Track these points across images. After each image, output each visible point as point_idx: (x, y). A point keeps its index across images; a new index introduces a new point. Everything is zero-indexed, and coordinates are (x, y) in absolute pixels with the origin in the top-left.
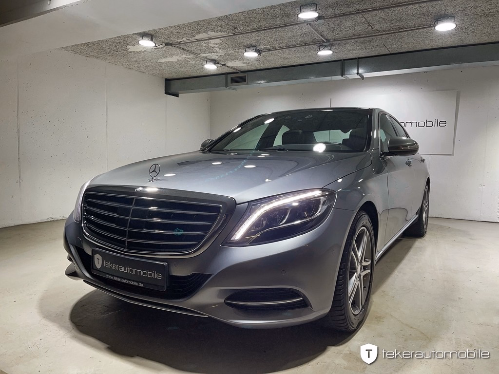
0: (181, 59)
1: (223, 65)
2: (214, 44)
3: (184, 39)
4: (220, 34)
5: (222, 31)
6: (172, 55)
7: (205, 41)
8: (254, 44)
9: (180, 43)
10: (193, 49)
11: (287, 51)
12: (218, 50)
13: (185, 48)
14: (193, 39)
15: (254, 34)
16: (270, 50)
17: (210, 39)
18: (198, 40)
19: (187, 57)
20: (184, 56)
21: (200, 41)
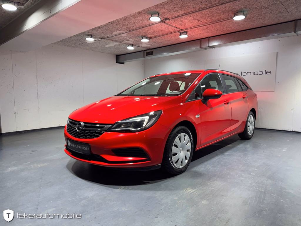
0: (115, 45)
1: (138, 46)
2: (124, 36)
3: (108, 35)
4: (123, 31)
5: (123, 30)
6: (110, 43)
7: (119, 36)
8: (145, 35)
9: (108, 37)
10: (117, 40)
11: (165, 36)
12: (129, 39)
13: (112, 39)
14: (112, 35)
15: (140, 30)
16: (155, 37)
17: (120, 34)
18: (115, 35)
19: (117, 43)
20: (115, 43)
21: (116, 35)
